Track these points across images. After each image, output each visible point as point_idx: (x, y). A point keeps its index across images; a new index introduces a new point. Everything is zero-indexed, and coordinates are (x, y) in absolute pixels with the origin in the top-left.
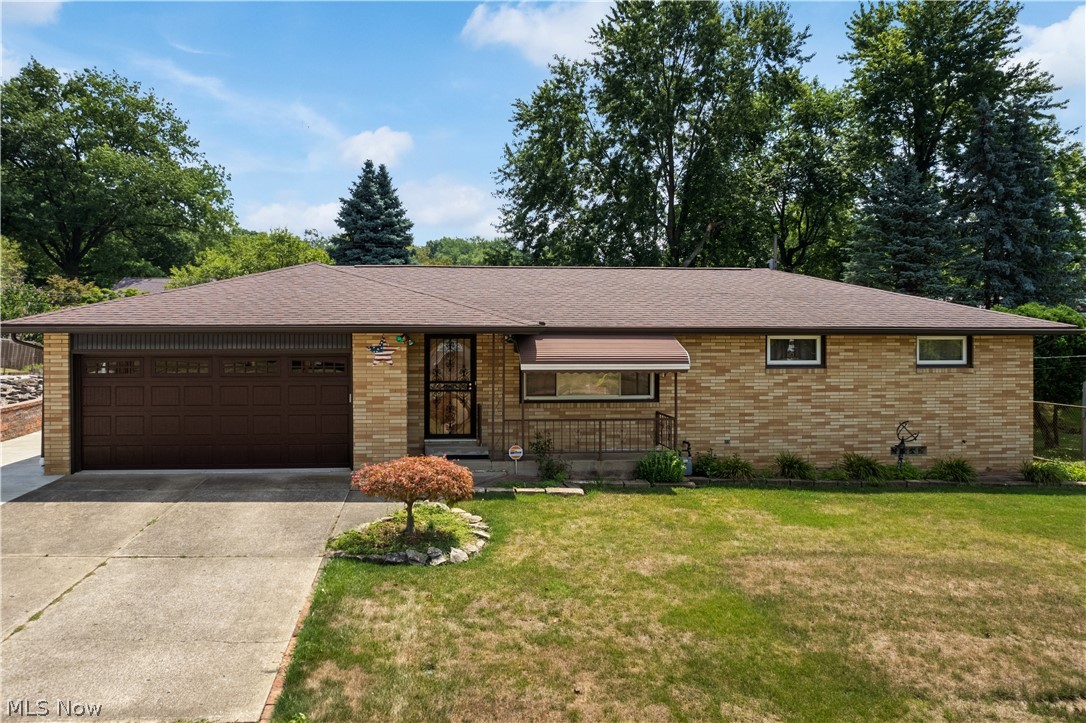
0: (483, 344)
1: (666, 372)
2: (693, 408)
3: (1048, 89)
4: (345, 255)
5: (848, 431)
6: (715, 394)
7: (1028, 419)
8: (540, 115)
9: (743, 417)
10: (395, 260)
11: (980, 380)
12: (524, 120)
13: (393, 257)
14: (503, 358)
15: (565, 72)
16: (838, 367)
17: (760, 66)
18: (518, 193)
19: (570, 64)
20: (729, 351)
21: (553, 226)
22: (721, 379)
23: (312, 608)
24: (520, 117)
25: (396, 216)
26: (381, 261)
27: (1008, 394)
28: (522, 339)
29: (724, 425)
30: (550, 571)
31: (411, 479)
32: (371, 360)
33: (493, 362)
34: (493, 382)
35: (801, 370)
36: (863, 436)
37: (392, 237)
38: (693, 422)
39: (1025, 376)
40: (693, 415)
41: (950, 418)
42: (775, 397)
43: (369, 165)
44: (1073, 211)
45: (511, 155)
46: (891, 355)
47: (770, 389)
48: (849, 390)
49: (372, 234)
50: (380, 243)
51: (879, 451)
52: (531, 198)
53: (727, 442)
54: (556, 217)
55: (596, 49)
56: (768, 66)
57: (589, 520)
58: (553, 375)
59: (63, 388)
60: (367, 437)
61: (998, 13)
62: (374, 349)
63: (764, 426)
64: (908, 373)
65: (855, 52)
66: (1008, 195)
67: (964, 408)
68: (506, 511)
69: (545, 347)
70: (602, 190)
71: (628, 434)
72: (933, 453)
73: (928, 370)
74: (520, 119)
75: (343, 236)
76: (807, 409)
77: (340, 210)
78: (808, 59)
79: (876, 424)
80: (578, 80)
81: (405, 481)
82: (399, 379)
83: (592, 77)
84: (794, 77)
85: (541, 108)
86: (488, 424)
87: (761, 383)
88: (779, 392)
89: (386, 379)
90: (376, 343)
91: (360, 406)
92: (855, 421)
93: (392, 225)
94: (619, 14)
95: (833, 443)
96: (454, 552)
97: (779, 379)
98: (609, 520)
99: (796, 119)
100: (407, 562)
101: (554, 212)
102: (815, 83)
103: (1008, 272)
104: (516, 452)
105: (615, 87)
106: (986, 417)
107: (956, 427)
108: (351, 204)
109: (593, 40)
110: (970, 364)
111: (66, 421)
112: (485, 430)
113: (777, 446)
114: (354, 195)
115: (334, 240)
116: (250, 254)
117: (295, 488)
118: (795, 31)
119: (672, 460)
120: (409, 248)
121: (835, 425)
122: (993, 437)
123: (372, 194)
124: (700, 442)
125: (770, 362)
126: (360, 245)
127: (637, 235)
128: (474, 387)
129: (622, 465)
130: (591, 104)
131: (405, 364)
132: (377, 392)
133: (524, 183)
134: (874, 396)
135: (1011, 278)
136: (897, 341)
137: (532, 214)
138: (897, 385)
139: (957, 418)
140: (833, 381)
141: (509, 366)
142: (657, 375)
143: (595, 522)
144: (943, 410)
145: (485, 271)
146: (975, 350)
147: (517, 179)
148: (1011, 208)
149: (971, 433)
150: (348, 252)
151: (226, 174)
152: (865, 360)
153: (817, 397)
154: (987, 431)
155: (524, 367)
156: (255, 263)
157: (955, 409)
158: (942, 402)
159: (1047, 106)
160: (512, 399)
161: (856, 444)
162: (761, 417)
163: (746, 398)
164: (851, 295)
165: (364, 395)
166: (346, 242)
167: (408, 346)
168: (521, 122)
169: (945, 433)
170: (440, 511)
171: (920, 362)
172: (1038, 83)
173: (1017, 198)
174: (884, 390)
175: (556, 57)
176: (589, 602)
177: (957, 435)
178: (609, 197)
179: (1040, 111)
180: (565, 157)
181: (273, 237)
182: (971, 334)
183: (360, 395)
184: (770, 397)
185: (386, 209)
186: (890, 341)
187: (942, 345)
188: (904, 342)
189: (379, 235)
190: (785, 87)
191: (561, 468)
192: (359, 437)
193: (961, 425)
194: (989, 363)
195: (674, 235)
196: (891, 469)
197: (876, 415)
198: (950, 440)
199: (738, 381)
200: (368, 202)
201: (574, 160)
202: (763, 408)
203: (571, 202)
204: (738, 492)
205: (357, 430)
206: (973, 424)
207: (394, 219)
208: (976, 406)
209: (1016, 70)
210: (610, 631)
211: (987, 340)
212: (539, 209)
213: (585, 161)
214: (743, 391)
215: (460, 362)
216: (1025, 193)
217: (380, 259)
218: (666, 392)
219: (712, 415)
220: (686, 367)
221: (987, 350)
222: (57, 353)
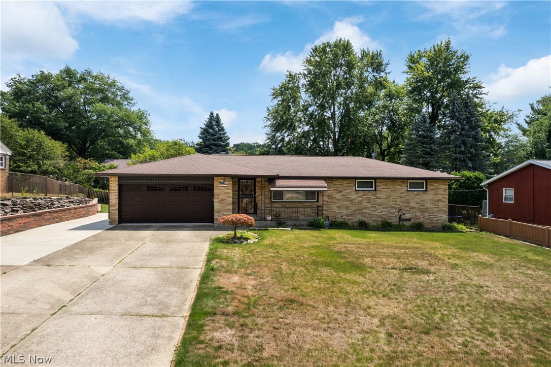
0: (258, 182)
1: (321, 191)
2: (330, 205)
3: (481, 87)
4: (202, 150)
5: (384, 213)
6: (338, 200)
7: (446, 209)
8: (282, 94)
9: (347, 208)
10: (223, 153)
11: (430, 195)
12: (275, 95)
13: (222, 151)
14: (265, 187)
15: (292, 77)
16: (380, 191)
17: (370, 75)
18: (272, 126)
19: (294, 74)
20: (342, 185)
21: (287, 139)
22: (340, 195)
23: (210, 250)
24: (274, 94)
25: (223, 134)
26: (217, 153)
27: (439, 200)
28: (272, 179)
29: (341, 210)
30: (277, 245)
31: (236, 219)
32: (220, 187)
33: (261, 188)
34: (261, 195)
35: (367, 192)
36: (389, 215)
37: (221, 143)
38: (330, 209)
39: (445, 194)
40: (330, 207)
41: (419, 209)
42: (359, 201)
43: (212, 113)
44: (492, 135)
45: (269, 111)
46: (399, 187)
47: (357, 198)
48: (384, 199)
49: (213, 142)
50: (216, 146)
51: (394, 220)
52: (278, 127)
53: (342, 216)
54: (288, 135)
55: (304, 68)
56: (374, 76)
57: (291, 235)
58: (282, 192)
59: (116, 195)
60: (219, 212)
61: (462, 57)
62: (221, 183)
63: (355, 211)
64: (404, 193)
65: (408, 70)
66: (463, 129)
67: (424, 205)
68: (265, 233)
69: (279, 183)
70: (307, 125)
71: (308, 212)
72: (413, 221)
73: (411, 192)
74: (274, 95)
75: (201, 142)
76: (369, 205)
77: (200, 132)
78: (389, 73)
79: (394, 210)
80: (297, 80)
81: (234, 219)
82: (230, 193)
83: (303, 79)
84: (384, 80)
85: (282, 91)
86: (260, 209)
87: (354, 196)
88: (360, 199)
89: (225, 193)
90: (222, 181)
91: (217, 202)
92: (386, 210)
93: (221, 138)
94: (313, 54)
95: (379, 217)
96: (249, 241)
97: (360, 195)
98: (297, 236)
99: (386, 96)
100: (235, 243)
101: (287, 133)
102: (394, 82)
103: (462, 159)
104: (269, 218)
105: (312, 84)
106: (432, 208)
107: (421, 212)
108: (205, 130)
109: (303, 64)
110: (426, 190)
111: (117, 206)
112: (259, 212)
113: (359, 217)
114: (206, 126)
115: (198, 144)
116: (163, 149)
117: (196, 228)
118: (384, 63)
119: (321, 220)
120: (228, 148)
121: (379, 211)
122: (434, 215)
123: (213, 126)
124: (333, 216)
125: (357, 189)
126: (208, 146)
127: (321, 143)
128: (255, 197)
129: (305, 223)
130: (303, 90)
131: (232, 188)
132: (222, 197)
133: (275, 122)
134: (393, 201)
135: (464, 161)
136: (401, 182)
137: (278, 134)
138: (401, 197)
139: (422, 209)
140: (378, 195)
141: (267, 190)
142: (318, 191)
143: (293, 236)
144: (417, 206)
145: (259, 157)
146: (428, 185)
147: (272, 120)
148: (464, 134)
149: (426, 214)
150: (203, 149)
151: (148, 113)
152: (390, 189)
153: (373, 201)
154: (432, 213)
155: (272, 189)
156: (166, 153)
157: (421, 205)
158: (417, 203)
159: (481, 94)
160: (268, 201)
161: (386, 217)
162: (354, 208)
163: (348, 201)
164: (388, 166)
165: (218, 198)
166: (202, 145)
167: (233, 182)
168: (274, 96)
169: (418, 214)
170: (244, 233)
171: (409, 189)
172: (477, 85)
173: (467, 130)
174: (396, 199)
175: (288, 71)
176: (288, 251)
177: (422, 215)
178: (310, 127)
179: (478, 96)
180: (292, 111)
181: (173, 142)
182: (426, 179)
183: (216, 198)
184: (357, 201)
185: (219, 132)
186: (398, 182)
187: (417, 183)
188: (403, 182)
189: (216, 142)
190: (379, 84)
191: (284, 223)
192: (216, 212)
193: (424, 211)
194: (433, 190)
195: (335, 143)
196: (397, 225)
197: (393, 207)
198: (419, 216)
199: (346, 195)
200: (211, 128)
201: (295, 112)
202: (354, 205)
203: (294, 129)
204: (342, 230)
205: (215, 210)
206: (427, 211)
207: (222, 136)
208: (428, 205)
209: (469, 79)
210: (293, 256)
211: (432, 182)
212: (281, 132)
213: (300, 113)
214: (347, 198)
215: (250, 188)
216: (470, 128)
217: (216, 152)
218: (321, 199)
219: (337, 207)
220: (326, 189)
221: (432, 185)
222: (114, 183)
